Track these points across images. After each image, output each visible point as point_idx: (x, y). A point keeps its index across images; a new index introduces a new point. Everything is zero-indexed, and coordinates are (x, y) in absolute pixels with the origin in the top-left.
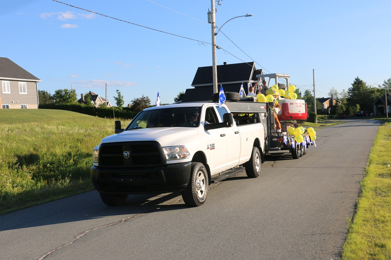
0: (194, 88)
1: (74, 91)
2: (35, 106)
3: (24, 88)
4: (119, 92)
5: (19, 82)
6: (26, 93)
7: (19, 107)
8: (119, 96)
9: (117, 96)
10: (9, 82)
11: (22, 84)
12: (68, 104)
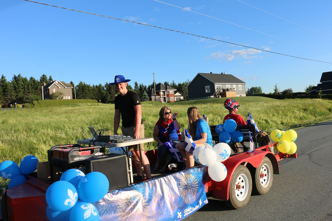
0: (321, 83)
1: (260, 87)
2: (245, 95)
3: (240, 87)
4: (276, 87)
5: (239, 85)
6: (241, 90)
7: (239, 96)
8: (276, 89)
9: (275, 89)
10: (235, 85)
11: (240, 85)
12: (259, 93)
